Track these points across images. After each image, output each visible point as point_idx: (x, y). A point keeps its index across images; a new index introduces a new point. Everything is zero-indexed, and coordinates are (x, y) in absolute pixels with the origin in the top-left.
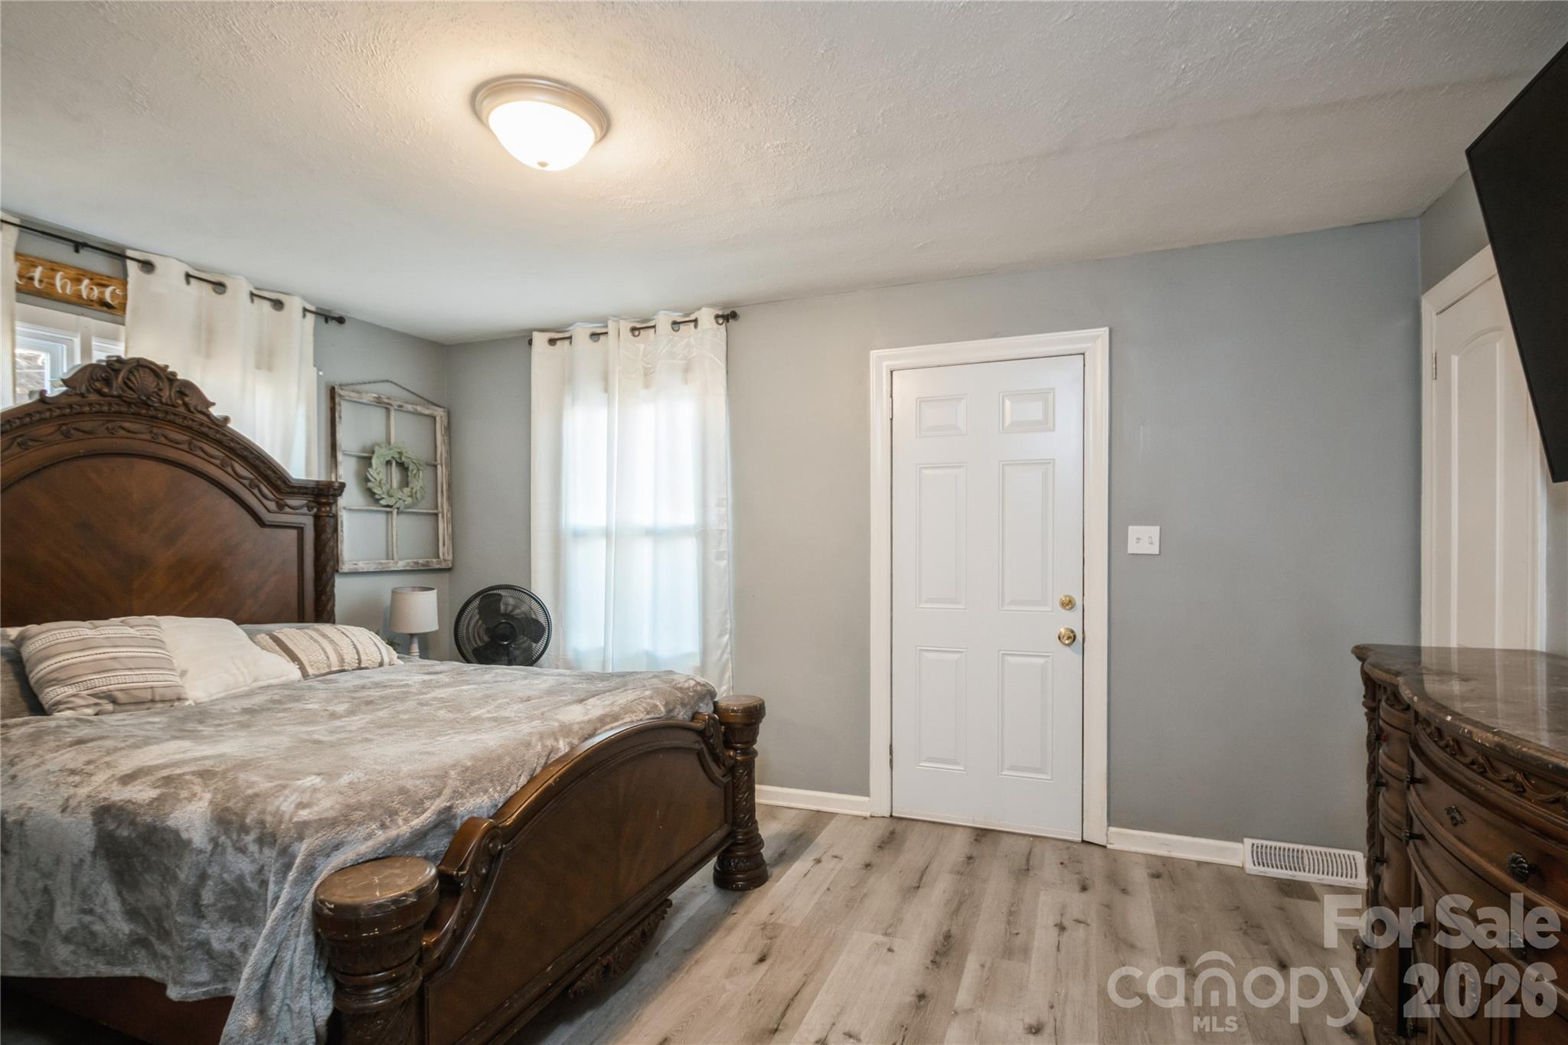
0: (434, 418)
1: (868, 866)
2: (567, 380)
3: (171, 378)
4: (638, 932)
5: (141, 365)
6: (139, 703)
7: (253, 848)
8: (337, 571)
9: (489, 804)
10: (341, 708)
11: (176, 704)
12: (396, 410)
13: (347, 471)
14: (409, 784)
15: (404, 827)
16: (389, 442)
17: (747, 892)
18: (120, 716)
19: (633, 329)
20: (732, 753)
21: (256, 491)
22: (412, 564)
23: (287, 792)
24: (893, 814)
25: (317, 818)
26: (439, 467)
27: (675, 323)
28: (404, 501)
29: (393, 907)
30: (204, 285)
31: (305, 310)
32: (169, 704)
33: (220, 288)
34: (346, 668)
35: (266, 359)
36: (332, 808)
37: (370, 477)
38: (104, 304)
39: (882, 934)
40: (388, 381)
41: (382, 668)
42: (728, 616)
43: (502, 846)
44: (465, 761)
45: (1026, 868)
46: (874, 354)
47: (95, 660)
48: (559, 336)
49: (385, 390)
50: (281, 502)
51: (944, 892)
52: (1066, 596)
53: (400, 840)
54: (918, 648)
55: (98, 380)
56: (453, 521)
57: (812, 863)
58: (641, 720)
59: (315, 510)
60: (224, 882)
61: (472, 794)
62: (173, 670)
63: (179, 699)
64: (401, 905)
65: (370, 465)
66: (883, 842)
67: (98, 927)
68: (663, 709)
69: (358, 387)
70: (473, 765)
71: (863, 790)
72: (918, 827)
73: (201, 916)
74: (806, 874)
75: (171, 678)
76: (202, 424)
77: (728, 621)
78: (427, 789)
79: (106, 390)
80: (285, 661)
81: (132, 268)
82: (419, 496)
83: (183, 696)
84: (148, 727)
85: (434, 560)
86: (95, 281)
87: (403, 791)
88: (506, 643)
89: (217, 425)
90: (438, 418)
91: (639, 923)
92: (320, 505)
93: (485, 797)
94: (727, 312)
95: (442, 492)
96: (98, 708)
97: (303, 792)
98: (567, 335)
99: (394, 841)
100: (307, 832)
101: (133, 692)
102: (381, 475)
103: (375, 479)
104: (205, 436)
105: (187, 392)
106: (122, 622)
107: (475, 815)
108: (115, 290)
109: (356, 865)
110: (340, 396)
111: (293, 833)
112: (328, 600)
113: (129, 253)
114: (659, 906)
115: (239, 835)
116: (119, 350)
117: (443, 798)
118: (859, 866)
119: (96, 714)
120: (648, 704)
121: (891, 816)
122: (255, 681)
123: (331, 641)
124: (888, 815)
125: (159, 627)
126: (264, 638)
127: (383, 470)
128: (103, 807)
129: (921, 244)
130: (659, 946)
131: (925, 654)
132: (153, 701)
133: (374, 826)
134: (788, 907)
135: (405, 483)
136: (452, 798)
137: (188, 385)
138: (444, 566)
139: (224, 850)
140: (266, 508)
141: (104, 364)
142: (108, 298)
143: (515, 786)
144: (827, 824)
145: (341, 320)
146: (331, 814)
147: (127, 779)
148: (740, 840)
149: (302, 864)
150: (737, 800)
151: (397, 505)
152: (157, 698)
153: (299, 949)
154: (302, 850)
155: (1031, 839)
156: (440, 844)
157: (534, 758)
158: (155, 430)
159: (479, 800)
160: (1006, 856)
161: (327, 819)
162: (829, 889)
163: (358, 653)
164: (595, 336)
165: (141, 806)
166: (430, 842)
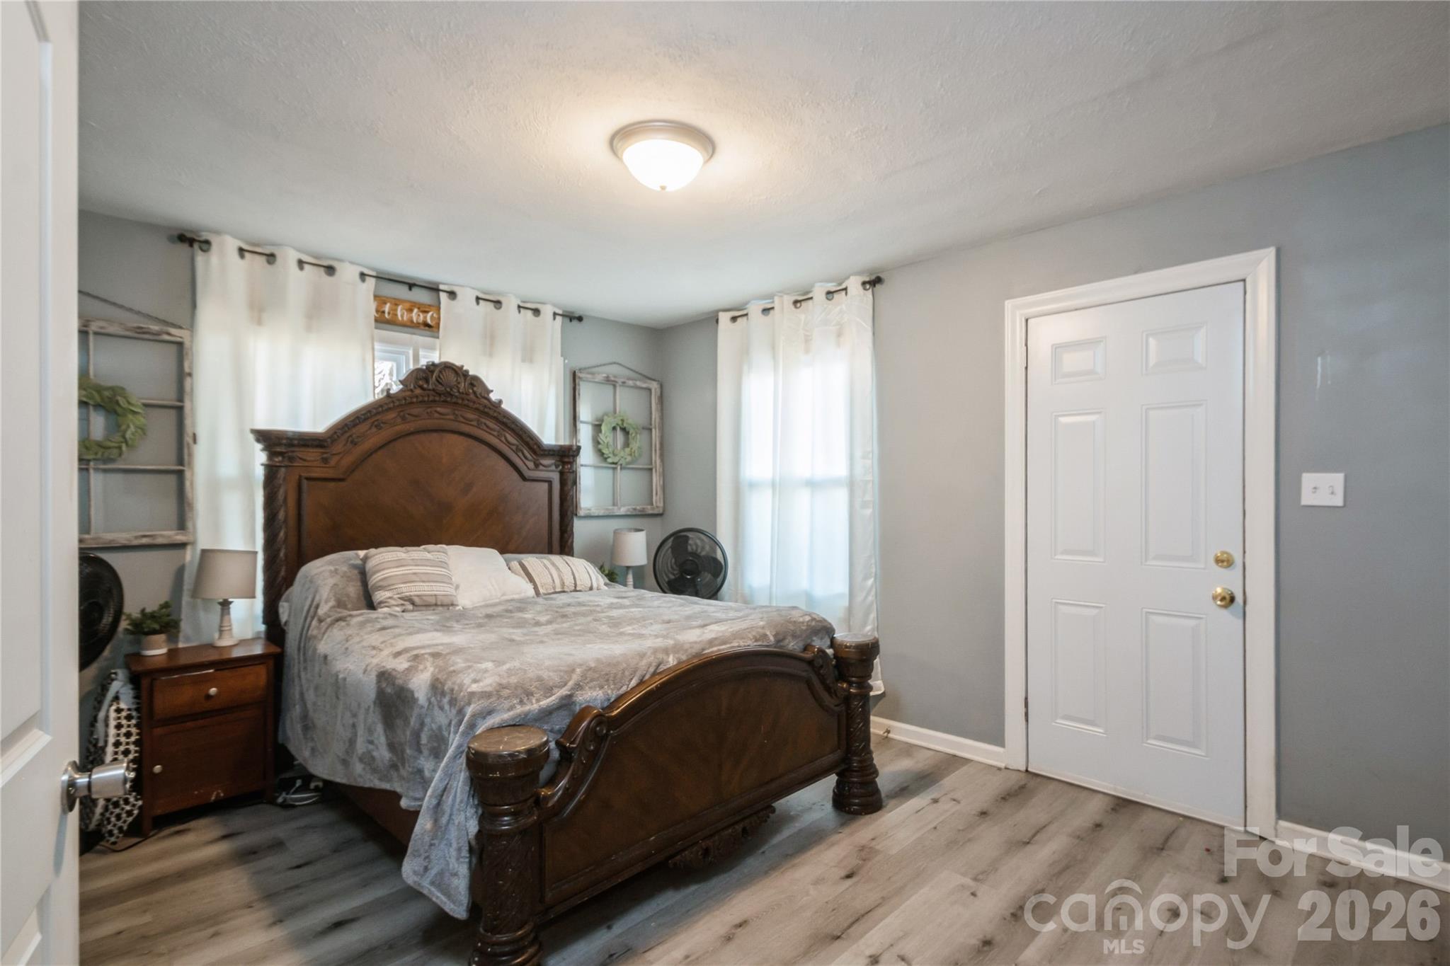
0: (650, 390)
1: (983, 814)
2: (744, 352)
3: (466, 374)
4: (739, 828)
5: (447, 367)
6: (427, 606)
7: (447, 707)
8: (576, 515)
9: (603, 698)
10: (543, 619)
11: (451, 608)
12: (620, 386)
13: (585, 436)
14: (545, 675)
15: (535, 706)
16: (615, 411)
17: (859, 816)
18: (415, 614)
19: (796, 302)
20: (845, 686)
21: (520, 454)
22: (631, 510)
23: (470, 671)
24: (1029, 769)
25: (480, 690)
26: (653, 430)
27: (829, 293)
28: (626, 459)
29: (509, 759)
30: (489, 303)
31: (555, 314)
32: (446, 608)
33: (499, 304)
34: (566, 590)
35: (528, 355)
36: (491, 685)
37: (600, 441)
38: (427, 325)
39: (971, 879)
40: (615, 363)
41: (591, 592)
42: (873, 561)
43: (608, 731)
44: (590, 663)
45: (1161, 847)
46: (1009, 304)
47: (403, 575)
48: (738, 313)
49: (613, 370)
50: (537, 462)
51: (1054, 853)
52: (1223, 553)
53: (531, 714)
54: (1054, 600)
55: (421, 379)
56: (664, 475)
57: (930, 801)
58: (748, 646)
59: (561, 467)
60: (432, 729)
61: (590, 688)
62: (451, 584)
63: (452, 605)
64: (516, 758)
65: (600, 431)
66: (1008, 794)
67: (375, 754)
68: (772, 638)
69: (594, 370)
70: (595, 667)
71: (997, 738)
72: (1052, 786)
73: (420, 752)
74: (919, 811)
75: (449, 589)
76: (485, 406)
77: (873, 566)
78: (557, 679)
79: (425, 386)
80: (525, 582)
81: (443, 296)
82: (636, 455)
83: (455, 603)
84: (425, 622)
85: (649, 507)
86: (422, 309)
87: (540, 679)
88: (689, 577)
89: (494, 406)
90: (653, 391)
91: (742, 820)
92: (564, 463)
93: (600, 692)
94: (873, 277)
95: (656, 450)
96: (404, 607)
97: (479, 672)
98: (745, 312)
99: (526, 714)
100: (473, 700)
101: (424, 598)
102: (608, 438)
103: (604, 442)
104: (487, 415)
105: (475, 383)
106: (424, 549)
107: (591, 704)
108: (433, 314)
109: (500, 727)
110: (579, 378)
111: (466, 700)
112: (569, 537)
113: (442, 287)
114: (762, 810)
115: (441, 698)
116: (436, 358)
117: (566, 688)
118: (974, 812)
119: (403, 611)
120: (758, 632)
121: (1027, 771)
122: (503, 595)
123: (558, 569)
124: (1023, 769)
125: (446, 554)
126: (515, 564)
127: (610, 435)
128: (381, 672)
129: (1038, 191)
130: (766, 847)
131: (1061, 607)
132: (436, 605)
133: (515, 702)
134: (891, 836)
135: (627, 444)
136: (572, 689)
137: (476, 378)
138: (656, 512)
139: (433, 706)
140: (527, 466)
141: (424, 367)
142: (429, 321)
143: (626, 686)
144: (957, 769)
145: (580, 319)
146: (488, 689)
147: (398, 654)
148: (855, 767)
149: (468, 721)
150: (852, 730)
151: (620, 462)
152: (439, 603)
153: (461, 780)
154: (469, 711)
155: (1181, 819)
156: (561, 722)
157: (645, 666)
158: (456, 412)
159: (595, 694)
160: (1142, 831)
161: (486, 692)
162: (935, 828)
163: (575, 578)
164: (766, 311)
165: (399, 673)
166: (555, 719)
